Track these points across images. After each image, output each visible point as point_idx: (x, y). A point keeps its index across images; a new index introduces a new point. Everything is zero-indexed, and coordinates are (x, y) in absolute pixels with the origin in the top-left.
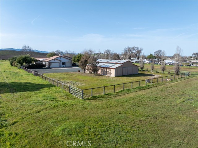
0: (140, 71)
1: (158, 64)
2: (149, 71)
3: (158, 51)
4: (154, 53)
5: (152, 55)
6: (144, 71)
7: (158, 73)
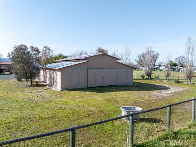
0: (146, 79)
1: (180, 71)
2: (161, 80)
3: (180, 57)
4: (175, 59)
5: (172, 62)
6: (153, 79)
7: (179, 82)
